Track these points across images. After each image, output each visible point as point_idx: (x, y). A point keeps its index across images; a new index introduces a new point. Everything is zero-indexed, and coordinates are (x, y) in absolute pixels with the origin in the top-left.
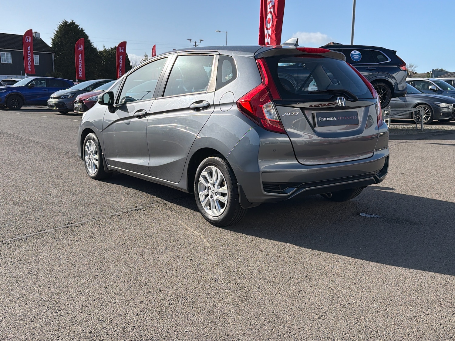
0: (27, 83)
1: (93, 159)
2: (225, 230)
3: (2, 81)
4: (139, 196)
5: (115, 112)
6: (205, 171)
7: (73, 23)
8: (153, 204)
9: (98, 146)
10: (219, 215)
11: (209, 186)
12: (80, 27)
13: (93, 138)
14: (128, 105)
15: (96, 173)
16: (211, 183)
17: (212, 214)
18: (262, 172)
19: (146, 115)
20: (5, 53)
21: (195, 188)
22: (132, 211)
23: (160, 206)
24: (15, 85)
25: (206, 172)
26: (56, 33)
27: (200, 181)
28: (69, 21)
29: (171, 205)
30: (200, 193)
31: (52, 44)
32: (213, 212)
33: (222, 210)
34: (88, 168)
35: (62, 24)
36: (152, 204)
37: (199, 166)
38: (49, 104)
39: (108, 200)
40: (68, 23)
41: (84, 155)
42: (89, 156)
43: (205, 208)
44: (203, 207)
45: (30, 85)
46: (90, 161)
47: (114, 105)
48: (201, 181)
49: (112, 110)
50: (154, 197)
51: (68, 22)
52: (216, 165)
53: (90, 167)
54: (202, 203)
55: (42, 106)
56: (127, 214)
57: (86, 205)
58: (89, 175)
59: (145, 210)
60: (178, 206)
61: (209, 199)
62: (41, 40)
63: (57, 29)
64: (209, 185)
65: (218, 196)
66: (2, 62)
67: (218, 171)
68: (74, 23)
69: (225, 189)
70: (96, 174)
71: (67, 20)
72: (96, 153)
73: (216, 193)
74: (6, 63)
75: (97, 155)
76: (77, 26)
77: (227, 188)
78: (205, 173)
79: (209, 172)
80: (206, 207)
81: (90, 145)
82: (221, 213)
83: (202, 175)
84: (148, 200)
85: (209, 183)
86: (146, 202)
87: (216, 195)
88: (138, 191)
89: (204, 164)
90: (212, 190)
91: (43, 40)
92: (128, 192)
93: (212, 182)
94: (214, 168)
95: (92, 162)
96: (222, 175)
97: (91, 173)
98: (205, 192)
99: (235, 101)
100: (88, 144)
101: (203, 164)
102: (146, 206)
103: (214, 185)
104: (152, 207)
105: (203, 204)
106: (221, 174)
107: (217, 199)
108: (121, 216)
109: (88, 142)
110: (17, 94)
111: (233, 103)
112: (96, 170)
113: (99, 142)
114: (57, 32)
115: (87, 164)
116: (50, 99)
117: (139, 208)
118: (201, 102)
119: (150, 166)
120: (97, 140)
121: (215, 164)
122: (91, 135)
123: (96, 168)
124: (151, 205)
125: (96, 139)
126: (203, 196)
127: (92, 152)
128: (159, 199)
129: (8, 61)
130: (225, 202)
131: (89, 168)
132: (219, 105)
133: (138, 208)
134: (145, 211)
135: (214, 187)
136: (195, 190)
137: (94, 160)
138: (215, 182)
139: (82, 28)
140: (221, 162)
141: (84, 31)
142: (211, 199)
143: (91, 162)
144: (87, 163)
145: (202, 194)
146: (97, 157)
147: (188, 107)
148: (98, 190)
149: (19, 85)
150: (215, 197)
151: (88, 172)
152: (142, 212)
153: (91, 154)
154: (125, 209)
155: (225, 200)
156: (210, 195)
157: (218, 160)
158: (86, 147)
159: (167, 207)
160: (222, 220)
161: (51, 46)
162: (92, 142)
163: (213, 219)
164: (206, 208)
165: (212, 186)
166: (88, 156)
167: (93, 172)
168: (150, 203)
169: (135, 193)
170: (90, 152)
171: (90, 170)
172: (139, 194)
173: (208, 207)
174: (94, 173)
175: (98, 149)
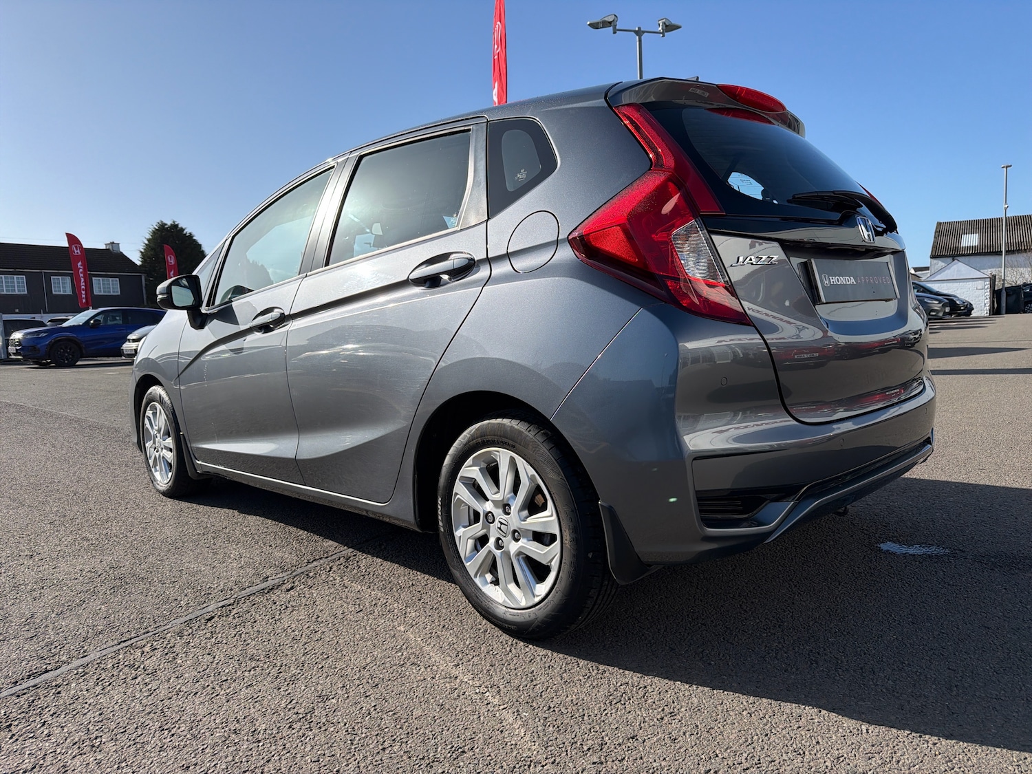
0: (87, 318)
1: (162, 448)
2: (555, 654)
3: (49, 321)
4: (275, 538)
5: (206, 328)
6: (471, 463)
7: (175, 226)
8: (315, 563)
9: (171, 416)
10: (530, 604)
11: (488, 510)
12: (187, 231)
13: (160, 396)
14: (238, 304)
15: (171, 482)
16: (492, 501)
17: (504, 601)
18: (695, 459)
19: (283, 319)
20: (60, 277)
21: (440, 518)
22: (251, 598)
23: (335, 568)
24: (65, 325)
25: (477, 468)
26: (147, 242)
27: (456, 494)
28: (169, 223)
29: (365, 560)
30: (459, 533)
31: (140, 259)
32: (508, 593)
33: (542, 589)
34: (153, 470)
35: (157, 228)
36: (312, 565)
37: (452, 451)
38: (125, 353)
39: (189, 562)
40: (166, 226)
41: (144, 440)
42: (154, 443)
43: (478, 581)
44: (472, 574)
45: (92, 322)
46: (157, 454)
47: (204, 310)
48: (458, 496)
49: (198, 320)
50: (317, 537)
51: (166, 224)
52: (511, 442)
53: (158, 468)
54: (467, 565)
55: (111, 358)
56: (235, 611)
57: (120, 584)
58: (155, 488)
59: (292, 588)
60: (387, 564)
61: (490, 552)
62: (122, 255)
63: (149, 236)
64: (489, 506)
65: (523, 542)
66: (54, 293)
67: (520, 462)
68: (177, 225)
69: (547, 519)
70: (170, 484)
71: (165, 222)
72: (167, 434)
73: (515, 531)
74: (62, 293)
75: (170, 438)
76: (182, 230)
77: (555, 517)
78: (471, 470)
79: (484, 465)
80: (482, 575)
81: (154, 414)
82: (537, 600)
83: (461, 477)
84: (301, 551)
85: (487, 500)
86: (295, 558)
87: (517, 540)
88: (274, 523)
89: (469, 441)
90: (501, 523)
91: (126, 254)
92: (248, 528)
93: (498, 497)
94: (503, 457)
95: (160, 456)
96: (533, 476)
97: (160, 482)
98: (477, 530)
99: (563, 236)
100: (149, 413)
101: (465, 441)
102: (294, 574)
103: (506, 507)
104: (311, 574)
105: (471, 566)
106: (532, 471)
107: (519, 554)
108: (216, 619)
109: (149, 408)
110: (69, 340)
111: (557, 243)
112: (170, 474)
113: (173, 406)
114: (149, 240)
115: (150, 461)
116: (127, 343)
117: (273, 582)
118: (443, 257)
119: (302, 458)
120: (169, 402)
121: (506, 440)
122: (156, 390)
123: (171, 469)
124: (310, 566)
125: (166, 398)
126: (469, 540)
127: (159, 431)
128: (331, 542)
129: (64, 291)
130: (553, 563)
131: (156, 471)
132: (508, 256)
133: (270, 583)
134: (292, 592)
135: (509, 514)
136: (441, 523)
137: (164, 451)
138: (509, 499)
139: (190, 233)
140: (527, 433)
141: (194, 238)
142: (498, 553)
143: (157, 456)
144: (150, 457)
145: (464, 536)
146: (169, 442)
147: (405, 278)
148: (169, 531)
149: (72, 324)
150: (513, 547)
151: (153, 480)
152: (280, 596)
153: (158, 435)
154: (231, 590)
155: (550, 554)
156: (492, 540)
157: (516, 427)
158: (146, 421)
159: (355, 571)
160: (543, 622)
161: (139, 263)
162: (158, 406)
163: (509, 617)
164: (482, 578)
165: (500, 511)
166: (152, 441)
167: (163, 479)
168: (306, 561)
169: (266, 530)
170: (156, 432)
171: (157, 475)
172: (276, 533)
173: (489, 577)
174: (165, 482)
175: (172, 423)
